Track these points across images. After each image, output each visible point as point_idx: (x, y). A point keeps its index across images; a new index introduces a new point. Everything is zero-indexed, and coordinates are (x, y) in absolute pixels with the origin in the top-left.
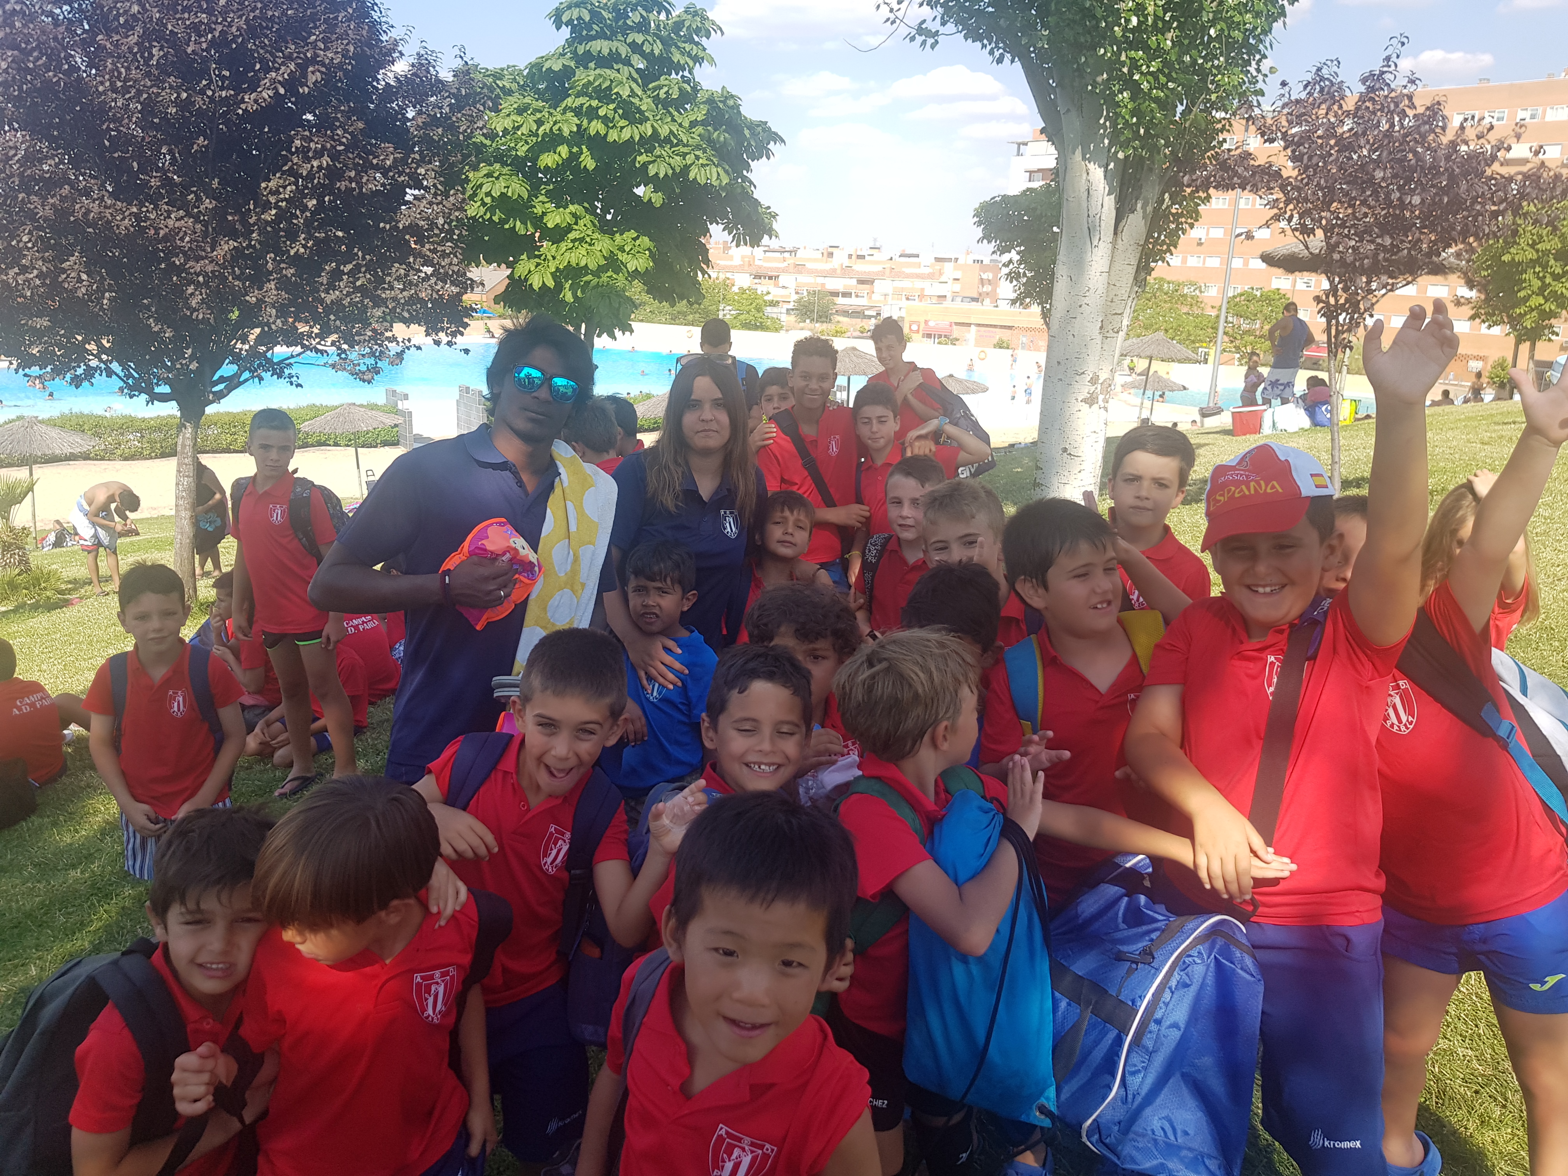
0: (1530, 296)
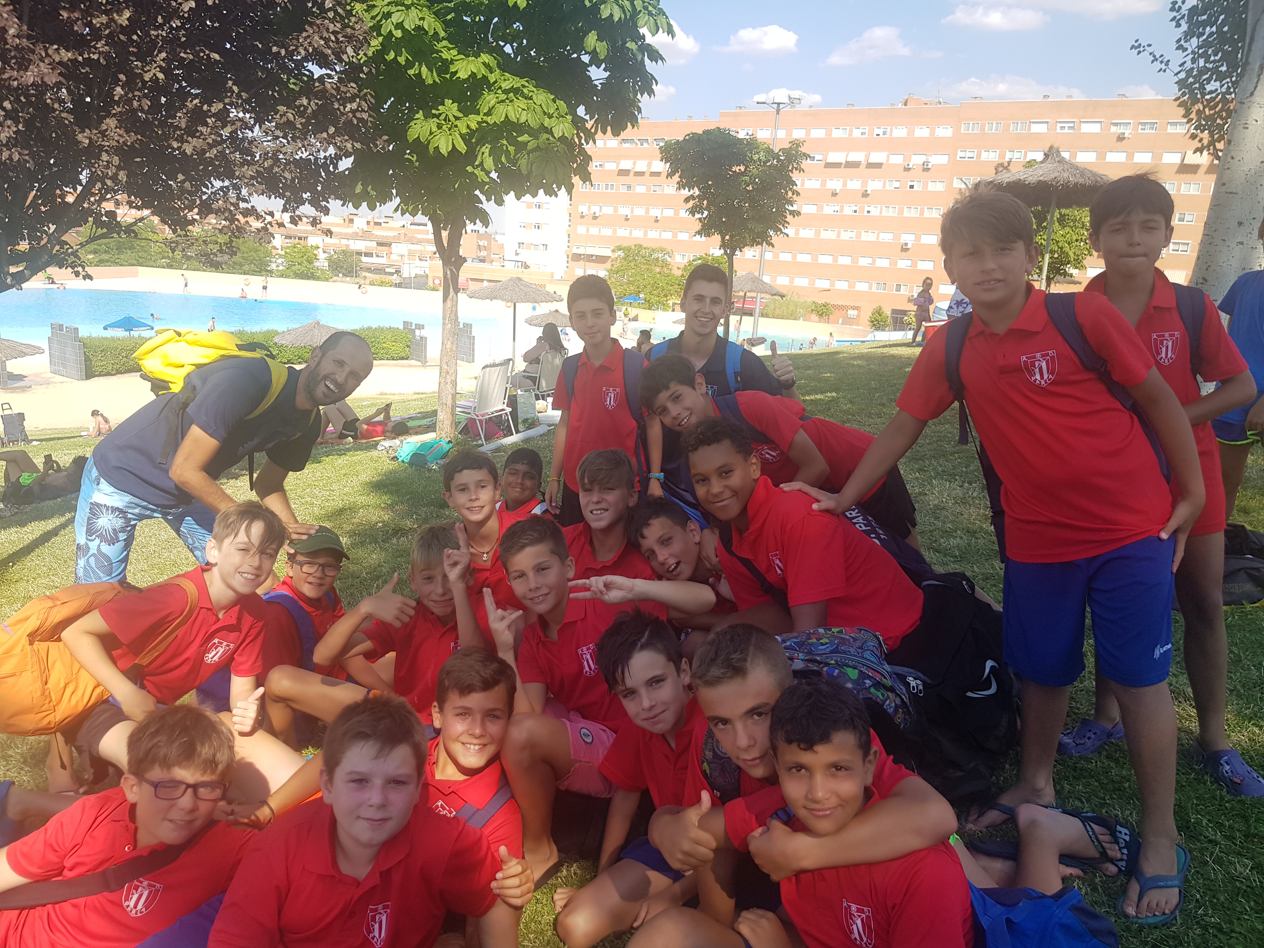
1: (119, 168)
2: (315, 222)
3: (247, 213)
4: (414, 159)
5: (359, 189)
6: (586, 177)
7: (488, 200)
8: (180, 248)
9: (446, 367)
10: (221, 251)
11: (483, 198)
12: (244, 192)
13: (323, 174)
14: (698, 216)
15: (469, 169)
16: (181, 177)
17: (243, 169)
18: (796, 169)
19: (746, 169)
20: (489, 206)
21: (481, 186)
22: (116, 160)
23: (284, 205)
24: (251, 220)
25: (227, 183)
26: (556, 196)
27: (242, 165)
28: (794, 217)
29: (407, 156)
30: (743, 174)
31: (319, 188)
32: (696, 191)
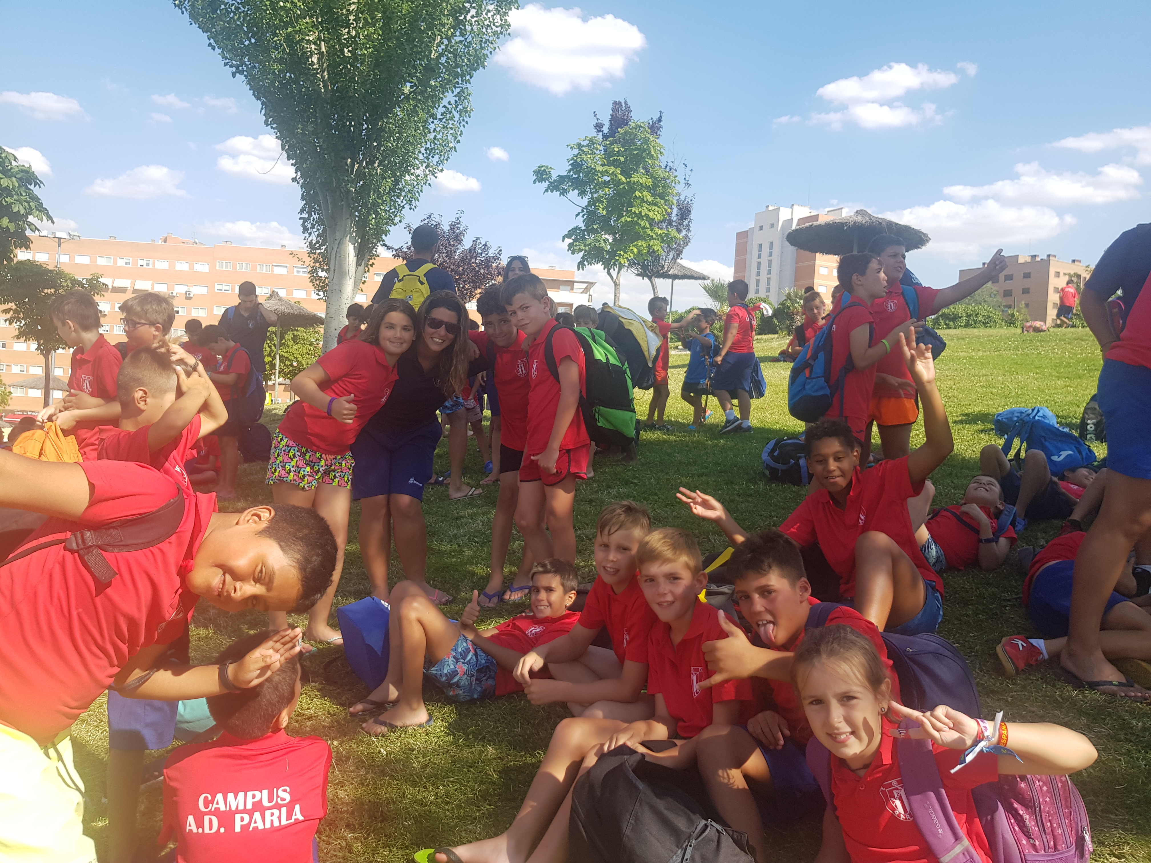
32: (12, 305)
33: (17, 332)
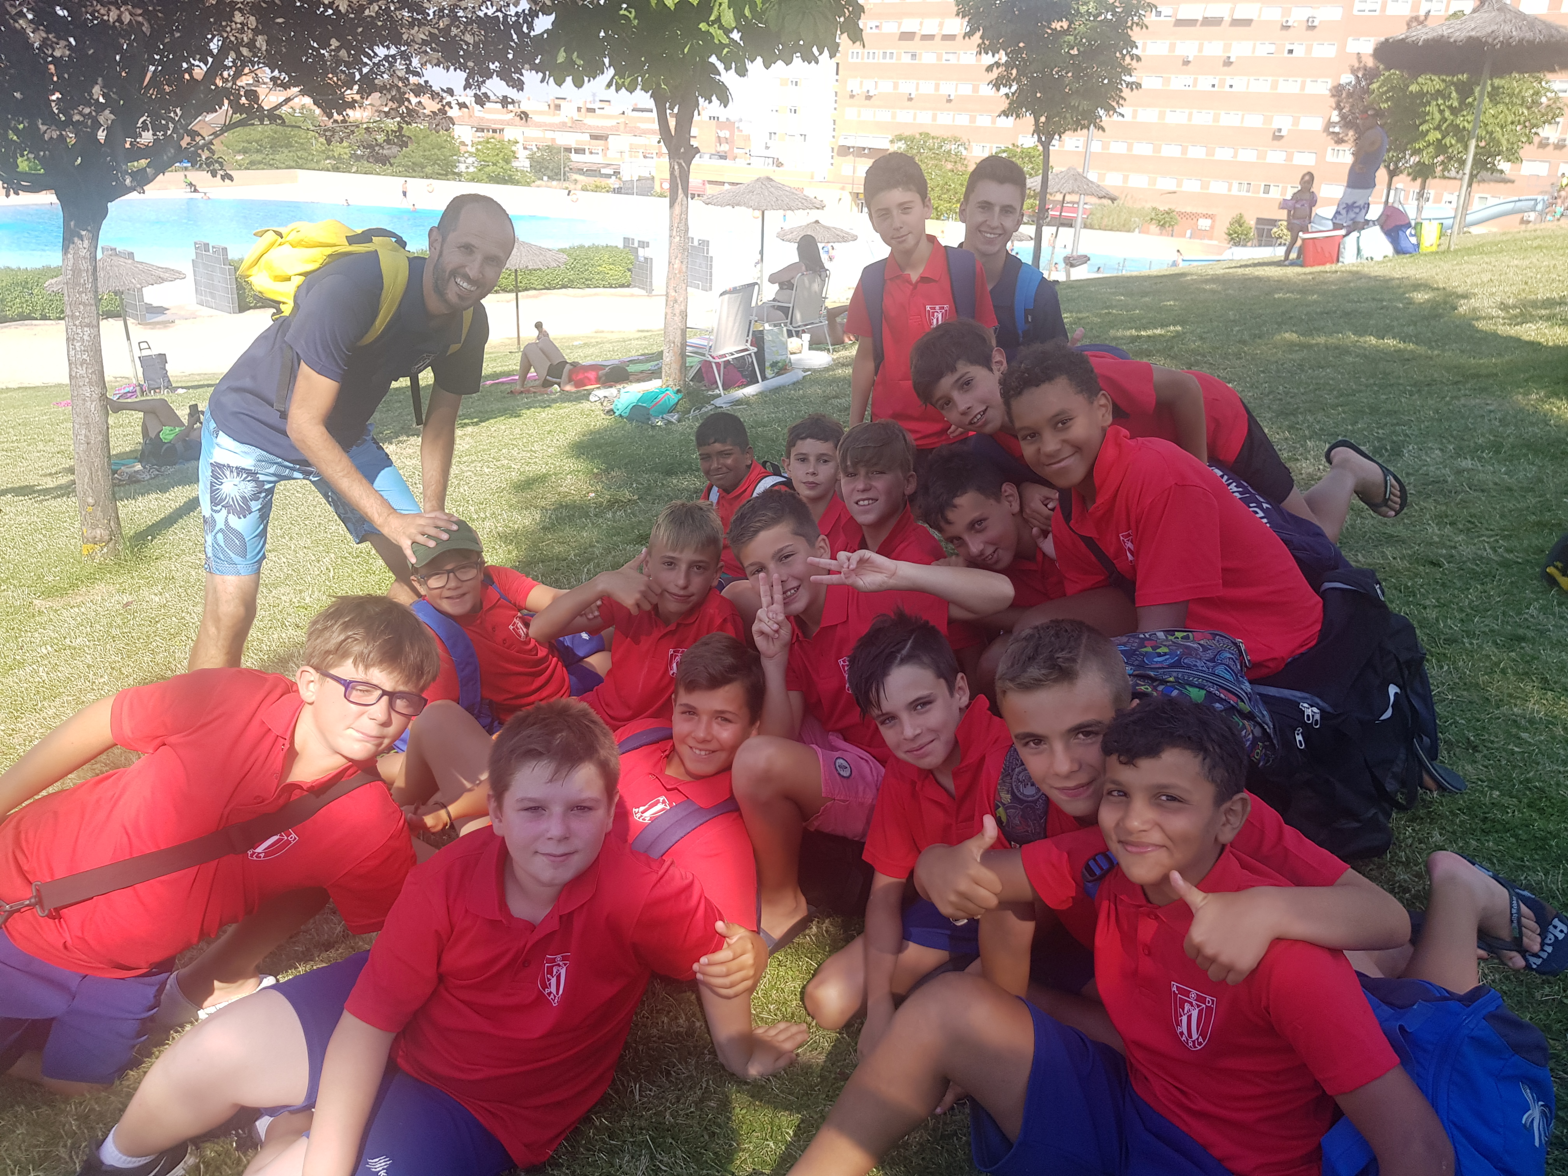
0: (1428, 131)
1: (256, 32)
2: (505, 101)
3: (420, 90)
4: (632, 16)
5: (561, 57)
6: (856, 36)
7: (727, 69)
8: (337, 136)
9: (673, 294)
10: (388, 141)
11: (720, 66)
12: (415, 62)
13: (515, 37)
14: (1004, 90)
15: (703, 26)
16: (334, 43)
17: (413, 32)
18: (1137, 24)
19: (1069, 26)
20: (728, 77)
21: (717, 49)
22: (252, 21)
23: (467, 80)
24: (425, 99)
25: (393, 51)
26: (817, 62)
27: (411, 25)
28: (1132, 90)
29: (622, 12)
30: (1066, 32)
31: (510, 56)
32: (1002, 57)
33: (1005, 104)
